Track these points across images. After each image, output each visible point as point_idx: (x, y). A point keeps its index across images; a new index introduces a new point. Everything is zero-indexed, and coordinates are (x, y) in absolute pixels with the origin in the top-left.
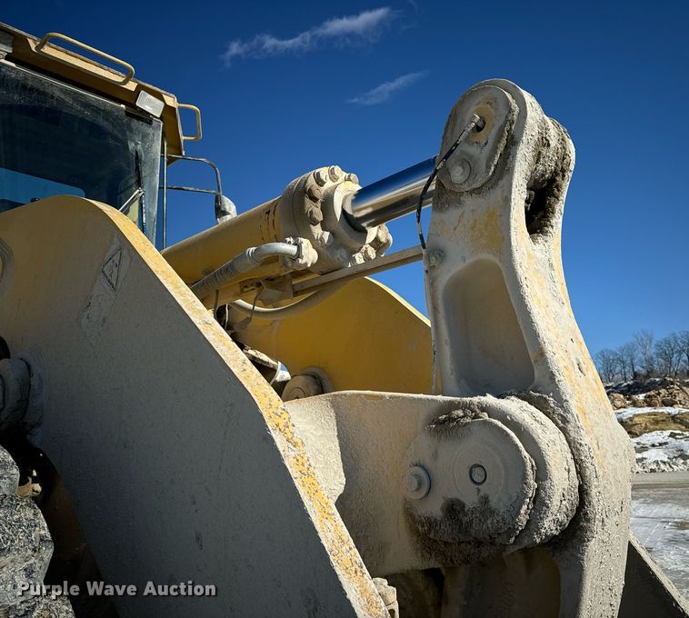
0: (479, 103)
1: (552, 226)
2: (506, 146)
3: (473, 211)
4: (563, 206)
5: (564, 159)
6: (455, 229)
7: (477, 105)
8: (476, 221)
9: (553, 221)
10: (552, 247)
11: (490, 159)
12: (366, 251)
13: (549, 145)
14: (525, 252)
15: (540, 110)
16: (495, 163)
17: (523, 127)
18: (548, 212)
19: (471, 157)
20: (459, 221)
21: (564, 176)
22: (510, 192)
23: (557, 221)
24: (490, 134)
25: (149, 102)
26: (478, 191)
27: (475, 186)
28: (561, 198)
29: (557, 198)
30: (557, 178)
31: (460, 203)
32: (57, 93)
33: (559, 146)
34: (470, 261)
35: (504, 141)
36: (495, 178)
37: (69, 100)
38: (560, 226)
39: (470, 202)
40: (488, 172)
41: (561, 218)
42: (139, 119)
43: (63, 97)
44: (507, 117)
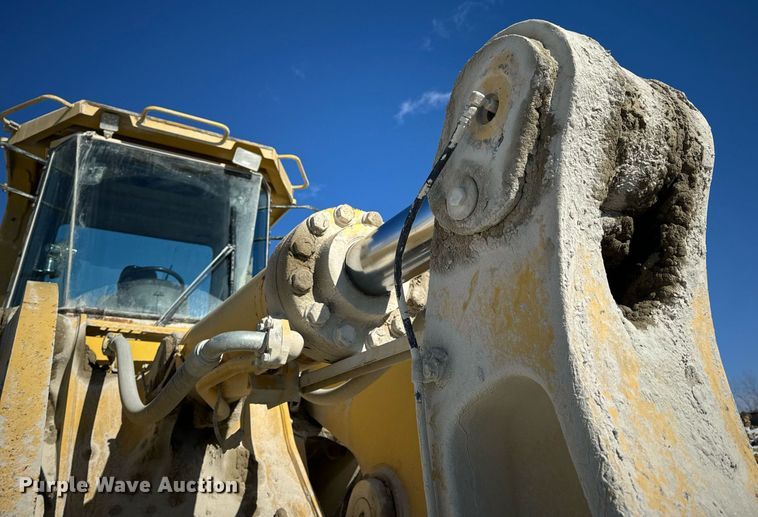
0: (486, 71)
1: (683, 284)
2: (539, 139)
3: (493, 270)
4: (703, 239)
5: (686, 147)
6: (465, 307)
7: (484, 75)
8: (498, 290)
9: (684, 273)
10: (688, 327)
11: (510, 167)
12: (393, 323)
13: (643, 125)
14: (612, 360)
15: (608, 60)
16: (520, 173)
17: (569, 96)
18: (670, 255)
19: (477, 168)
20: (471, 291)
21: (692, 181)
22: (556, 230)
23: (694, 270)
24: (507, 120)
25: (246, 157)
26: (496, 231)
27: (487, 223)
28: (692, 223)
29: (685, 224)
30: (679, 186)
31: (469, 254)
32: (157, 161)
33: (670, 125)
34: (493, 378)
35: (533, 129)
36: (524, 203)
37: (168, 167)
38: (703, 278)
39: (487, 254)
40: (508, 194)
41: (703, 262)
42: (237, 175)
43: (162, 164)
44: (533, 82)
